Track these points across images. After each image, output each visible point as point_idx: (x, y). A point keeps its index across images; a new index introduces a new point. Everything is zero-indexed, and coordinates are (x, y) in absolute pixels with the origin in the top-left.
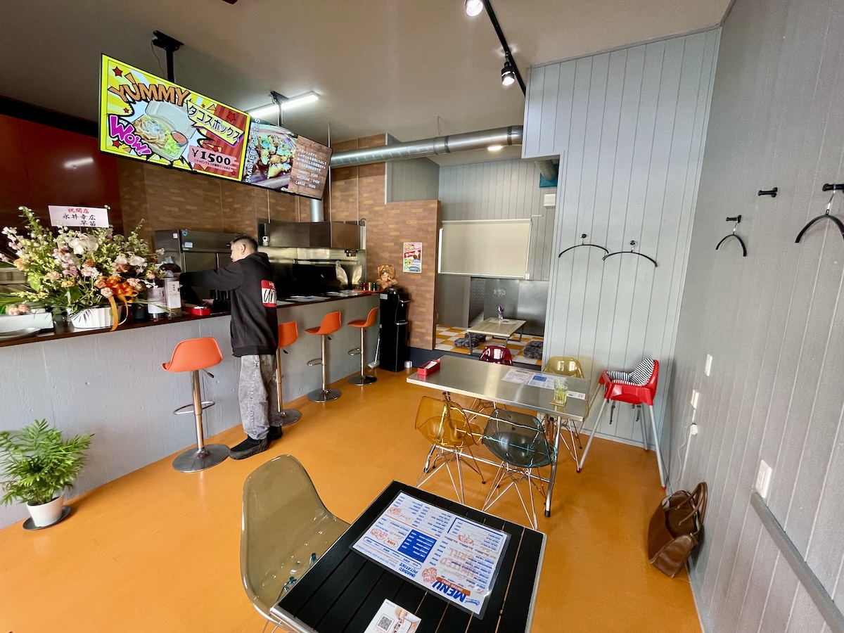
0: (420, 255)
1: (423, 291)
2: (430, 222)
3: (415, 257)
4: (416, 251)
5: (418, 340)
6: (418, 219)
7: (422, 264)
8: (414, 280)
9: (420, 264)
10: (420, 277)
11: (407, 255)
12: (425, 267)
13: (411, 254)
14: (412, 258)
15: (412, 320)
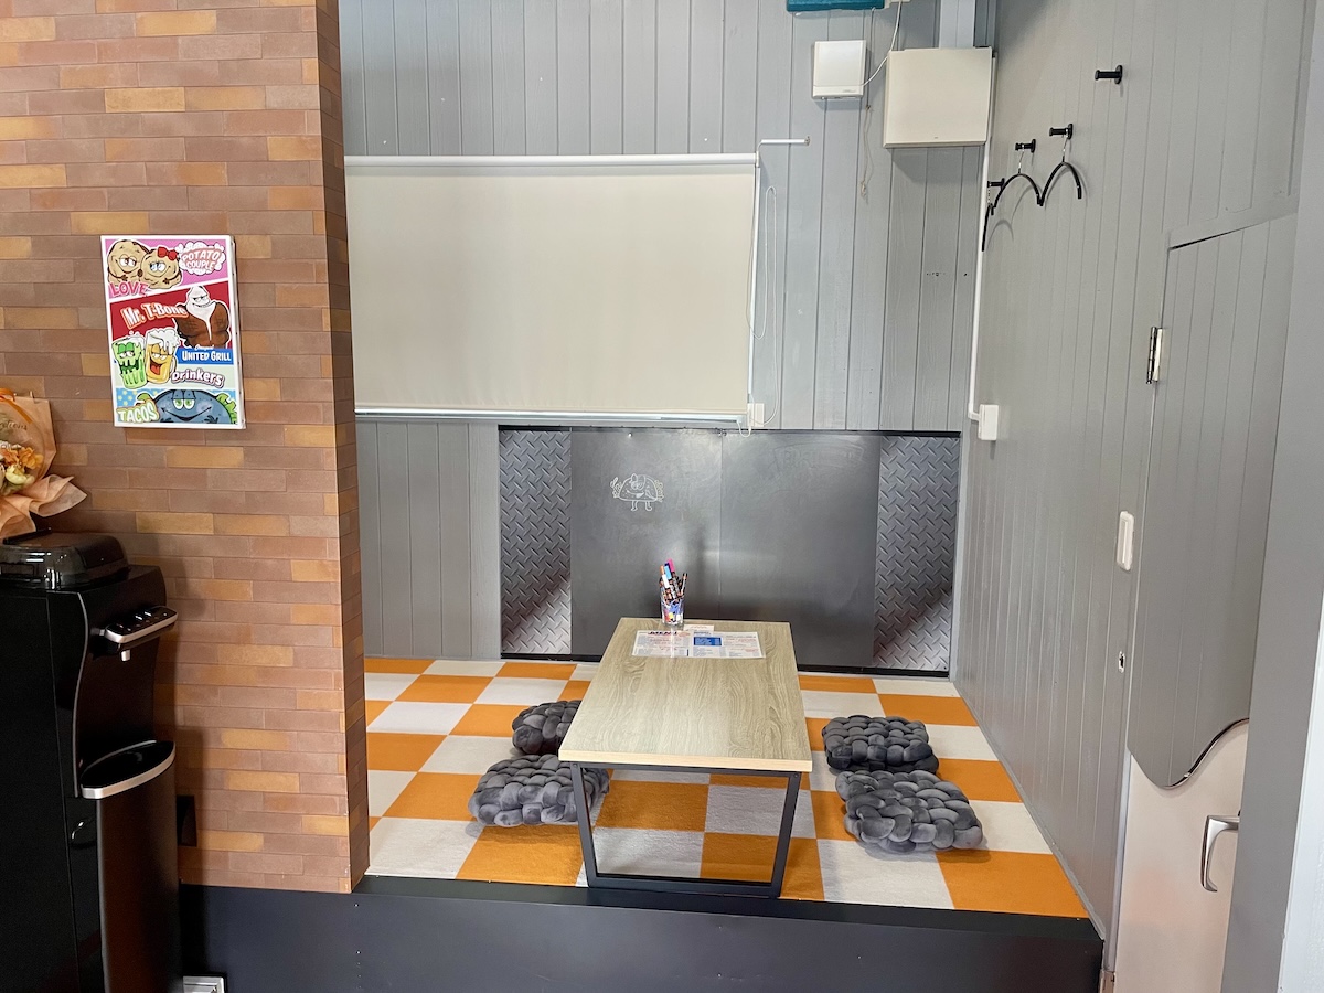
0: (220, 319)
1: (263, 541)
2: (276, 97)
3: (190, 331)
4: (196, 290)
5: (254, 842)
6: (192, 80)
7: (244, 375)
8: (199, 475)
9: (231, 374)
10: (234, 456)
11: (132, 317)
12: (267, 390)
13: (161, 310)
14: (170, 337)
15: (208, 722)
